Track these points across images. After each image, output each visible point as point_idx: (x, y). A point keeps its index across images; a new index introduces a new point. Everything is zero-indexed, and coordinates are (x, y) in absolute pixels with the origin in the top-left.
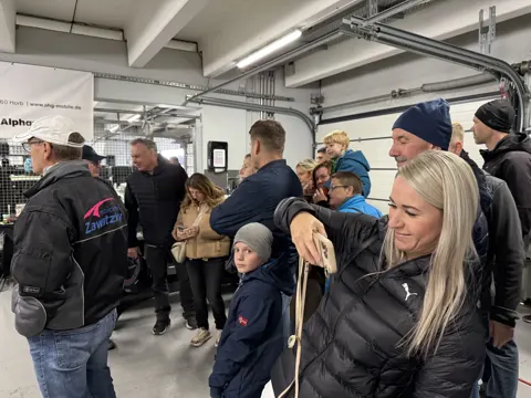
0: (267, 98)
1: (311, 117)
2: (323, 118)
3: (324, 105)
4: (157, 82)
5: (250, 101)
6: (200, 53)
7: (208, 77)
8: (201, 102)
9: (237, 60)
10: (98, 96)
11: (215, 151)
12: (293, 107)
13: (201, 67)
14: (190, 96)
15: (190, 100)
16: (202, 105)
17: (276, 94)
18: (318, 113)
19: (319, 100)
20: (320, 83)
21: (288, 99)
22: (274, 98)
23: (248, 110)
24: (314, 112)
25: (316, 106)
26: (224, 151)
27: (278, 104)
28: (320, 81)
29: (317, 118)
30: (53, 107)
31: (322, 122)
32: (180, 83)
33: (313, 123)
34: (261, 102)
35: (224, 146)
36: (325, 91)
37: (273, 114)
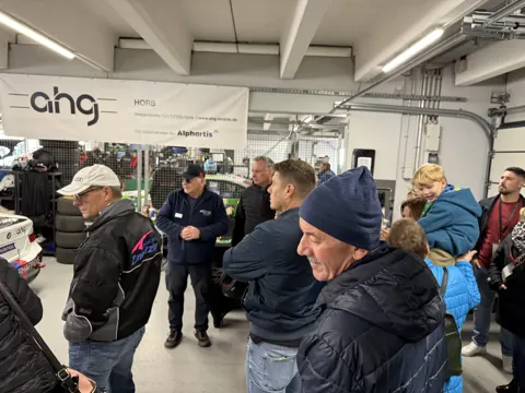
0: (429, 98)
1: (489, 120)
2: (506, 121)
3: (508, 105)
4: (306, 92)
5: (409, 103)
6: (353, 58)
7: (360, 82)
8: (349, 109)
9: (383, 64)
10: (253, 108)
11: (359, 159)
12: (464, 109)
13: (353, 72)
14: (338, 103)
15: (338, 107)
16: (350, 112)
17: (442, 95)
18: (500, 114)
19: (504, 98)
20: (506, 78)
21: (459, 100)
22: (439, 99)
23: (404, 114)
24: (493, 113)
25: (497, 106)
26: (370, 159)
27: (443, 105)
28: (507, 74)
29: (498, 121)
30: (215, 119)
31: (504, 126)
32: (328, 90)
33: (492, 127)
34: (422, 105)
35: (370, 153)
36: (511, 87)
37: (436, 117)
